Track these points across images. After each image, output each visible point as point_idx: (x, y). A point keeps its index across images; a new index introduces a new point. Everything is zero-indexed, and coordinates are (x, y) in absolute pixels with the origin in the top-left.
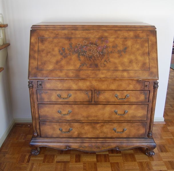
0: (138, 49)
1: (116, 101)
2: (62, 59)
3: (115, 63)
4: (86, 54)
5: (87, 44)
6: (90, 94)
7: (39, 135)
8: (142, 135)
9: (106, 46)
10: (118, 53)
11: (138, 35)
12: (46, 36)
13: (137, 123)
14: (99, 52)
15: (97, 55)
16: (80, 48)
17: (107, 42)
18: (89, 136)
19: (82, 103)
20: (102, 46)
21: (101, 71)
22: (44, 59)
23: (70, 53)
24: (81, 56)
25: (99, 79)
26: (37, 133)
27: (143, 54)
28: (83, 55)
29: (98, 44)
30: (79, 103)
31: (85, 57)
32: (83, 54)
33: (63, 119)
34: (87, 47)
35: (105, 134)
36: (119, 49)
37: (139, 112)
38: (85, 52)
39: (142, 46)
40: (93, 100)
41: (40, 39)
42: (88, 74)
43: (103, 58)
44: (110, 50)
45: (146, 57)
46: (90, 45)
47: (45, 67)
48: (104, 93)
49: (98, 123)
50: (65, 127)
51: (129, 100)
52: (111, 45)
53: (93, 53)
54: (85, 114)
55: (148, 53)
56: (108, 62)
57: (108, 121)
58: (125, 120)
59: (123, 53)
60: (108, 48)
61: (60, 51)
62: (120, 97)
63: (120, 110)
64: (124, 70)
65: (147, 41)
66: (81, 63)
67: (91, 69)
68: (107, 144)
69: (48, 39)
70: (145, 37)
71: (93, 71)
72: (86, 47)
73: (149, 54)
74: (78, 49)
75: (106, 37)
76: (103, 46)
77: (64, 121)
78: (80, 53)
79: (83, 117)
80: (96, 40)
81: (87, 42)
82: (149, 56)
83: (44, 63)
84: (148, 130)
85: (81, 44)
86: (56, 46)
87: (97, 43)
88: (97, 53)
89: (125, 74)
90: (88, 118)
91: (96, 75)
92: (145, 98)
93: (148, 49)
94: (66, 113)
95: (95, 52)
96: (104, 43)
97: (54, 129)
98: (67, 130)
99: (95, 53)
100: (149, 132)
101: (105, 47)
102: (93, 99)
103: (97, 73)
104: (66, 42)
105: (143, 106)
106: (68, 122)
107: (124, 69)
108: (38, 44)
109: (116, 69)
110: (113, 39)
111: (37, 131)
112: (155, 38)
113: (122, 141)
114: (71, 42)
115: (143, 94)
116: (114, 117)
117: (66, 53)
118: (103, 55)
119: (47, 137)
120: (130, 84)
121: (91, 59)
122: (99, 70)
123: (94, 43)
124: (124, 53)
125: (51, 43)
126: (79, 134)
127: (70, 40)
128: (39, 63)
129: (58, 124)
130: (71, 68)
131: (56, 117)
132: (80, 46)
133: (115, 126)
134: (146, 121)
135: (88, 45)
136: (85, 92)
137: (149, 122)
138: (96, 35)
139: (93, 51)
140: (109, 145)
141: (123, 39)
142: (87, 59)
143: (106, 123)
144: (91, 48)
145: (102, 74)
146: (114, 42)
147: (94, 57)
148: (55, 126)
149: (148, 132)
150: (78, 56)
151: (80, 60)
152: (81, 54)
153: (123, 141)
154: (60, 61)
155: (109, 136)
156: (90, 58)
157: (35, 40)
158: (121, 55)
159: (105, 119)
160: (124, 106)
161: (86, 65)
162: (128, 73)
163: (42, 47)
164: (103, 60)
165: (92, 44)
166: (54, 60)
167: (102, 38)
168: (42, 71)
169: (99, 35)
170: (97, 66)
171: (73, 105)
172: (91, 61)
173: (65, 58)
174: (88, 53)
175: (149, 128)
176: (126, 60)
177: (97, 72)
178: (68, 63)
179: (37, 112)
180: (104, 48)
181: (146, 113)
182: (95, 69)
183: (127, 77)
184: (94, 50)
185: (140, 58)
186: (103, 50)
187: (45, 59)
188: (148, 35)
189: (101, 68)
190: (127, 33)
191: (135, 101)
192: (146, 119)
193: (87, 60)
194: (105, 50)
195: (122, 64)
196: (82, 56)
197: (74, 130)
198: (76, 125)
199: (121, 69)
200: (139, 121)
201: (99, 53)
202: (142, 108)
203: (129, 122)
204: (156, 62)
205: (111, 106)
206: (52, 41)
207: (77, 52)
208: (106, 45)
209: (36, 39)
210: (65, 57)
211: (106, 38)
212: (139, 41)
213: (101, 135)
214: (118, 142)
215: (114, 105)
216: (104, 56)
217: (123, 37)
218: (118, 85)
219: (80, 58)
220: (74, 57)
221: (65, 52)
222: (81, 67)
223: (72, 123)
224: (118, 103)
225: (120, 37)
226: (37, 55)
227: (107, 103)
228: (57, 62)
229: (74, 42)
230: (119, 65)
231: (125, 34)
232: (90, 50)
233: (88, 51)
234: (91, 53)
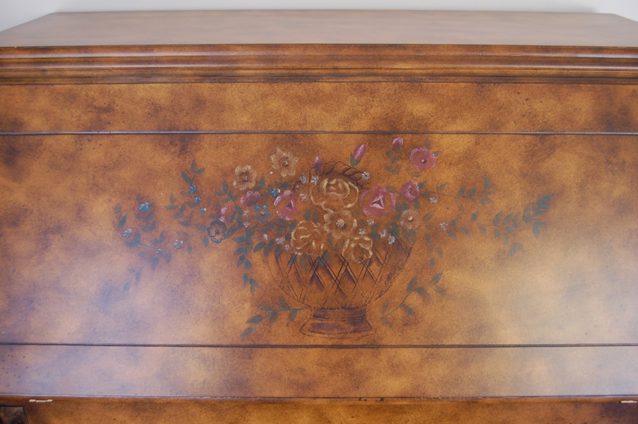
0: (622, 209)
2: (136, 274)
4: (288, 238)
5: (293, 174)
9: (421, 185)
10: (497, 234)
11: (625, 111)
12: (36, 123)
14: (376, 226)
15: (359, 251)
16: (251, 203)
17: (424, 162)
20: (393, 190)
21: (385, 354)
22: (26, 273)
23: (185, 237)
25: (370, 402)
28: (271, 249)
29: (365, 176)
31: (285, 258)
32: (272, 242)
34: (295, 195)
36: (500, 205)
38: (282, 227)
42: (302, 370)
43: (396, 269)
44: (442, 212)
46: (315, 180)
47: (35, 322)
52: (452, 181)
53: (337, 237)
56: (431, 291)
59: (526, 235)
60: (433, 200)
61: (120, 224)
66: (259, 303)
67: (319, 339)
69: (50, 141)
71: (336, 356)
72: (288, 192)
74: (239, 210)
75: (421, 129)
76: (398, 185)
78: (250, 232)
80: (352, 148)
81: (295, 161)
83: (26, 302)
85: (254, 175)
86: (96, 189)
87: (359, 166)
88: (362, 232)
91: (357, 379)
95: (345, 227)
96: (404, 165)
99: (347, 234)
101: (412, 191)
103: (358, 367)
104: (163, 160)
109: (483, 340)
110: (464, 142)
114: (194, 164)
117: (163, 237)
118: (401, 248)
121: (320, 272)
122: (375, 346)
123: (341, 168)
124: (536, 232)
125: (68, 171)
127: (183, 150)
130: (196, 331)
132: (252, 185)
135: (305, 180)
138: (355, 115)
139: (333, 219)
141: (528, 137)
142: (296, 273)
144: (322, 204)
145: (396, 369)
146: (469, 157)
147: (343, 262)
150: (241, 257)
151: (252, 281)
152: (255, 241)
154: (126, 288)
156: (315, 265)
158: (517, 246)
161: (291, 317)
162: (559, 364)
164: (400, 282)
165: (327, 171)
167: (394, 132)
169: (376, 110)
170: (357, 318)
172: (321, 286)
173: (153, 268)
174: (301, 233)
177: (363, 361)
178: (176, 302)
180: (403, 204)
182: (345, 342)
183: (547, 391)
184: (340, 216)
185: (631, 265)
186: (398, 217)
187: (29, 273)
189: (389, 336)
190: (552, 102)
193: (300, 281)
194: (410, 213)
196: (266, 254)
201: (374, 235)
206: (72, 157)
207: (233, 230)
208: (421, 179)
210: (157, 259)
211: (417, 133)
212: (629, 152)
216: (408, 252)
217: (530, 129)
219: (249, 264)
220: (214, 260)
221: (153, 227)
222: (257, 326)
225: (512, 127)
228: (109, 295)
229: (209, 158)
230: (502, 316)
231: (538, 106)
232: (315, 215)
233: (306, 218)
234: (323, 232)
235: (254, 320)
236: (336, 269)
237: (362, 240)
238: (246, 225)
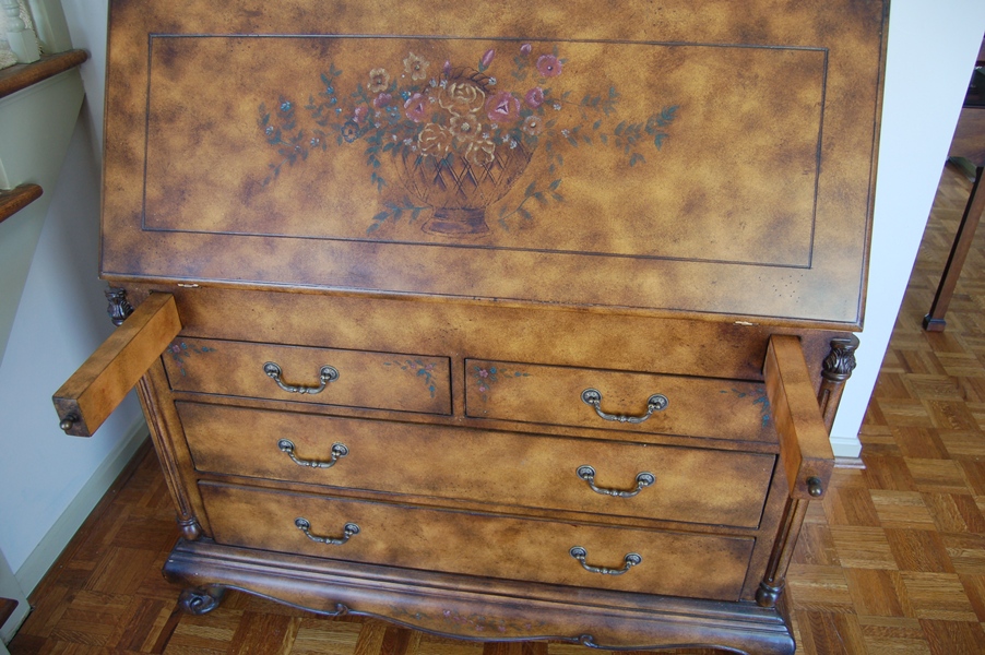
0: (751, 124)
1: (588, 424)
2: (275, 169)
3: (590, 210)
4: (415, 139)
5: (424, 78)
6: (439, 375)
7: (207, 531)
8: (724, 590)
9: (545, 92)
10: (618, 144)
11: (763, 23)
12: (192, 26)
13: (703, 539)
14: (500, 131)
15: (482, 154)
16: (382, 105)
17: (550, 69)
18: (443, 565)
19: (399, 417)
20: (518, 96)
21: (500, 256)
22: (179, 165)
23: (321, 136)
24: (385, 157)
25: (485, 302)
26: (197, 523)
27: (783, 157)
28: (399, 149)
29: (492, 81)
30: (382, 415)
31: (411, 159)
32: (400, 143)
33: (309, 480)
34: (424, 99)
35: (528, 566)
36: (623, 114)
37: (719, 485)
38: (410, 129)
39: (781, 101)
40: (459, 408)
41: (157, 43)
42: (421, 266)
43: (516, 173)
44: (565, 119)
45: (798, 177)
46: (444, 84)
47: (185, 211)
48: (517, 375)
49: (488, 516)
50: (325, 519)
51: (666, 424)
52: (576, 89)
53: (461, 140)
54: (418, 468)
55: (813, 151)
56: (549, 196)
57: (542, 513)
58: (639, 515)
59: (647, 146)
60: (557, 107)
61: (264, 122)
62: (612, 406)
63: (611, 468)
64: (645, 259)
65: (819, 68)
66: (385, 201)
67: (439, 237)
68: (531, 616)
69: (204, 43)
70: (803, 43)
71: (453, 254)
72: (417, 95)
73: (818, 156)
74: (371, 111)
75: (549, 37)
76: (523, 91)
77: (315, 489)
78: (380, 133)
79: (411, 480)
80: (482, 53)
81: (426, 65)
82: (818, 171)
83: (179, 192)
84: (762, 572)
85: (388, 78)
86: (243, 88)
87: (488, 71)
88: (486, 137)
89: (651, 284)
90: (434, 489)
91: (472, 278)
92: (762, 420)
93: (816, 126)
94: (323, 456)
95: (470, 131)
96: (530, 71)
97: (270, 518)
98: (336, 531)
99: (471, 137)
100: (765, 579)
101: (537, 97)
102: (458, 403)
103: (474, 266)
104: (305, 62)
105: (748, 459)
106: (335, 493)
107: (649, 247)
108: (149, 73)
109: (597, 248)
110: (593, 50)
111: (193, 515)
112: (873, 48)
113: (613, 611)
114: (332, 66)
115: (755, 402)
116: (576, 495)
117: (301, 135)
118: (523, 154)
119: (240, 546)
120: (675, 339)
121: (443, 173)
122: (491, 247)
123: (469, 73)
124: (658, 144)
125: (220, 71)
126: (394, 553)
127: (323, 53)
128: (154, 192)
129: (285, 499)
130: (328, 224)
131: (270, 466)
132: (385, 88)
133: (582, 538)
134: (754, 533)
135: (434, 84)
136: (410, 362)
137: (773, 537)
138: (486, 22)
139: (459, 122)
140: (542, 623)
141: (658, 48)
142: (422, 173)
143: (530, 523)
144: (449, 108)
145: (509, 271)
146: (595, 65)
147: (466, 164)
148: (273, 507)
149: (759, 580)
150: (371, 157)
151: (380, 180)
152: (385, 142)
153: (618, 612)
154: (266, 182)
155: (549, 575)
156: (439, 167)
157: (134, 49)
158: (637, 157)
159: (524, 502)
160: (633, 450)
161: (414, 216)
162: (672, 277)
163: (170, 92)
164: (519, 186)
165: (456, 76)
166: (231, 174)
167: (522, 39)
168: (168, 239)
169: (507, 17)
170: (476, 219)
171: (353, 424)
172: (443, 187)
173: (291, 164)
174: (428, 134)
175: (766, 562)
176: (662, 190)
177: (479, 261)
178: (310, 196)
179: (175, 438)
180: (527, 110)
181: (759, 496)
182: (463, 242)
183: (658, 303)
184: (465, 120)
185: (755, 183)
186: (521, 123)
187: (182, 166)
188: (825, 29)
189: (505, 238)
190: (686, 12)
191: (704, 434)
192: (756, 523)
193: (424, 181)
194: (533, 120)
195: (638, 216)
196: (394, 154)
197: (367, 533)
198: (376, 511)
199: (629, 250)
200: (716, 529)
201: (497, 140)
202: (738, 469)
203: (656, 526)
204: (859, 215)
205: (562, 445)
206: (223, 58)
207: (365, 130)
208: (546, 86)
209: (138, 44)
210: (295, 155)
211: (545, 40)
212: (763, 65)
213: (507, 570)
214: (595, 614)
215: (577, 443)
216: (529, 157)
217: (660, 39)
218: (605, 343)
219: (378, 163)
220: (346, 158)
221: (292, 126)
222: (382, 223)
223: (356, 504)
224: (603, 435)
225: (642, 36)
226: (142, 142)
227: (538, 429)
228: (251, 188)
229: (347, 61)
230: (617, 225)
231: (670, 15)
232: (442, 118)
233: (433, 121)
234: (448, 135)
235: (380, 216)
236: (458, 171)
237: (485, 144)
238: (377, 125)
